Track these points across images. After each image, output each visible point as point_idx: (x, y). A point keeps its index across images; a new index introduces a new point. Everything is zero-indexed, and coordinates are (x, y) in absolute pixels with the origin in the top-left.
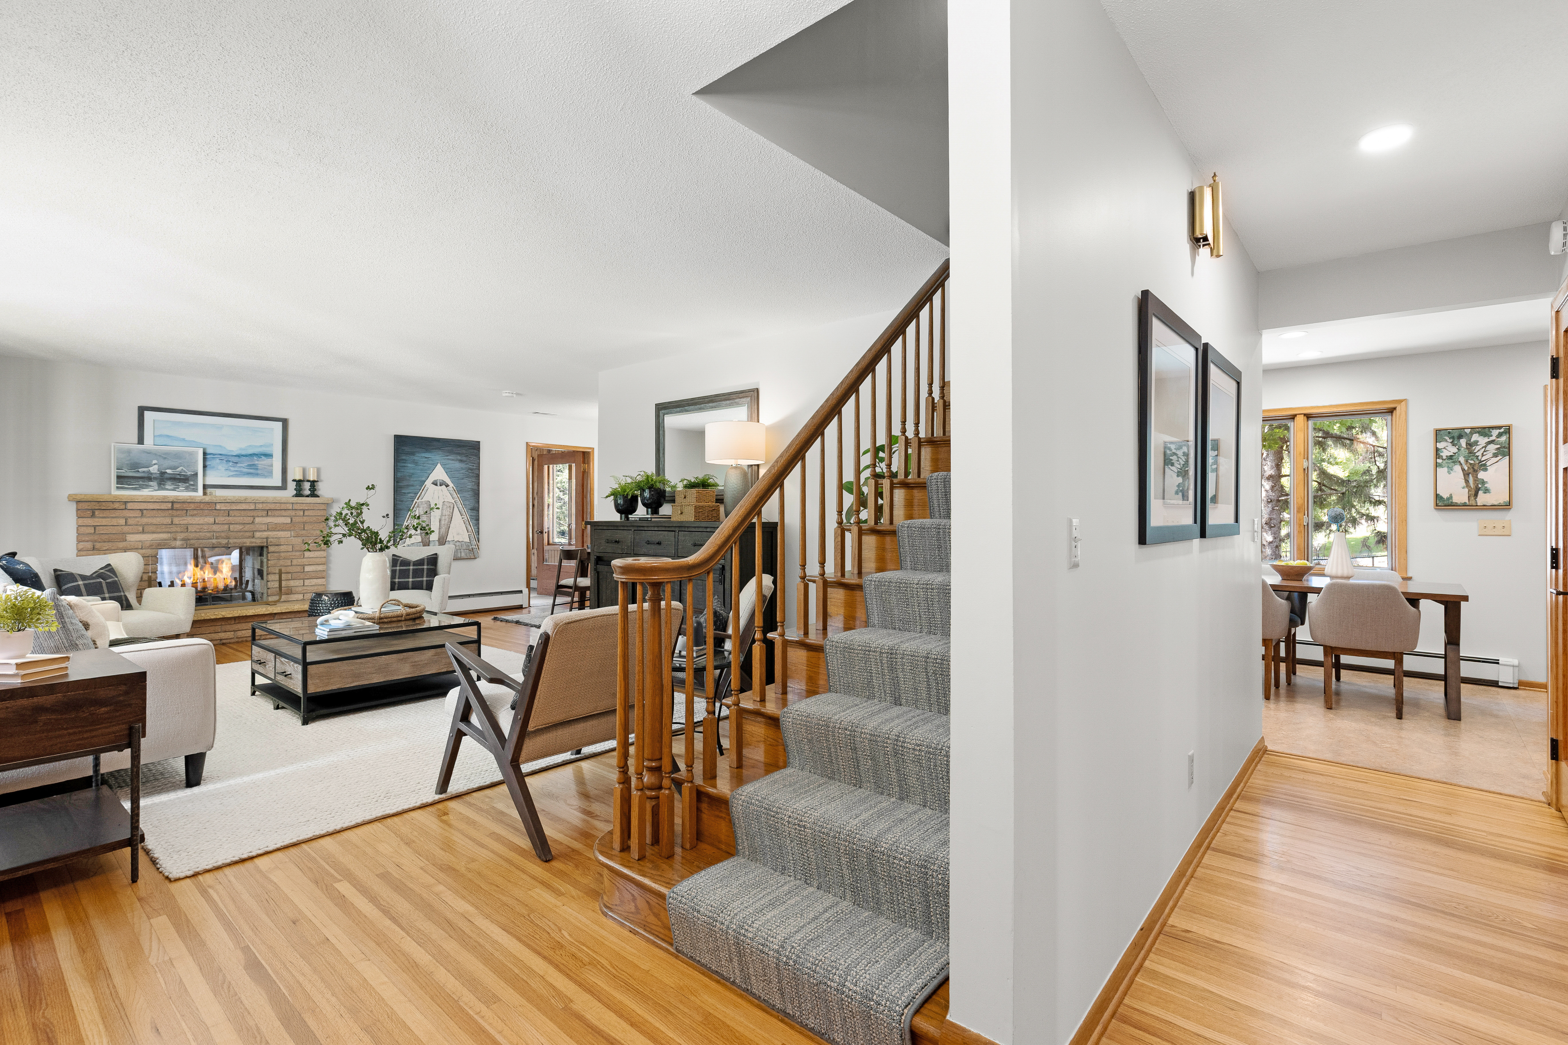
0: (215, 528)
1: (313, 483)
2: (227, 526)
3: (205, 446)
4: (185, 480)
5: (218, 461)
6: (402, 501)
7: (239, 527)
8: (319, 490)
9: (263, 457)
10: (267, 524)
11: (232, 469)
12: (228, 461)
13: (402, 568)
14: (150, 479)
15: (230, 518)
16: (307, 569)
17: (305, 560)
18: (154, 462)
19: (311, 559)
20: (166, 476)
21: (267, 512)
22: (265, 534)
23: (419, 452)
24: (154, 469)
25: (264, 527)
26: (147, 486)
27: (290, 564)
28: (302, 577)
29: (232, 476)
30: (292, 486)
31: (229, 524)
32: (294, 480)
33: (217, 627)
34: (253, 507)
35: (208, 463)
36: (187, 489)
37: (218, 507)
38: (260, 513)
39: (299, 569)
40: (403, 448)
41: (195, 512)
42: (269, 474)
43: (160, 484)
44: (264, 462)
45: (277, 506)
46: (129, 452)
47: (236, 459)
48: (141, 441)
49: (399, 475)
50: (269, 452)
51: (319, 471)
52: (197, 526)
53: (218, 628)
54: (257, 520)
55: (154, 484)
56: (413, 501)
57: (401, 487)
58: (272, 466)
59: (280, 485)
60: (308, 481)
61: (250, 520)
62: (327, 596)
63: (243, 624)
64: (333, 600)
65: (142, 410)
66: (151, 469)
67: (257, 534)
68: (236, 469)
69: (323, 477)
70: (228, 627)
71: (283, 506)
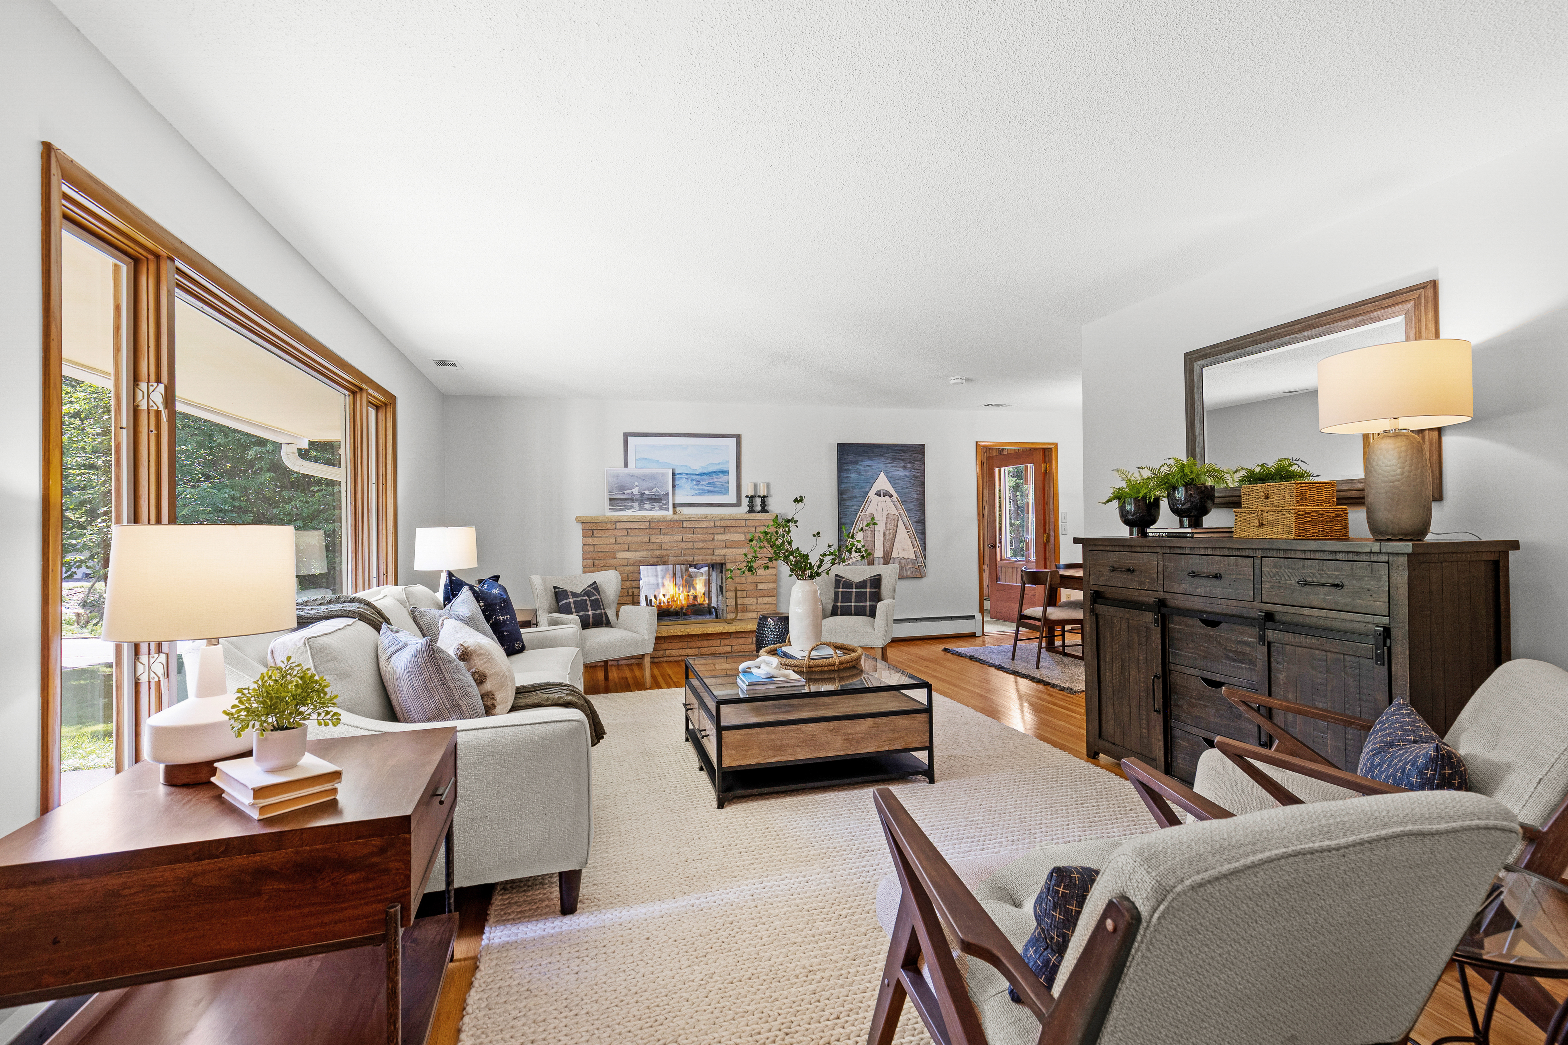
0: (683, 545)
1: (764, 498)
2: (692, 544)
3: (674, 467)
4: (658, 500)
5: (684, 480)
6: (846, 515)
7: (701, 545)
8: (769, 505)
9: (721, 475)
10: (725, 541)
11: (696, 487)
12: (692, 480)
13: (844, 590)
14: (633, 500)
15: (695, 536)
16: (760, 586)
17: (757, 577)
18: (636, 484)
19: (763, 577)
20: (645, 496)
21: (725, 529)
22: (724, 551)
23: (861, 461)
24: (636, 491)
25: (722, 545)
26: (632, 507)
27: (744, 581)
28: (755, 595)
29: (696, 494)
30: (745, 502)
31: (694, 541)
32: (747, 497)
33: (684, 643)
34: (712, 525)
35: (677, 483)
36: (661, 508)
37: (684, 525)
38: (719, 530)
39: (751, 587)
40: (846, 457)
41: (667, 530)
42: (726, 491)
43: (640, 505)
44: (724, 478)
45: (733, 523)
46: (617, 476)
47: (698, 478)
48: (626, 465)
49: (843, 486)
50: (726, 469)
51: (768, 486)
52: (669, 544)
53: (685, 645)
54: (717, 537)
55: (636, 504)
56: (857, 514)
57: (845, 500)
58: (728, 482)
59: (735, 501)
60: (759, 496)
61: (710, 537)
62: (773, 620)
63: (705, 642)
64: (777, 625)
65: (626, 436)
66: (633, 490)
67: (717, 552)
68: (699, 487)
69: (772, 492)
70: (693, 644)
71: (738, 523)
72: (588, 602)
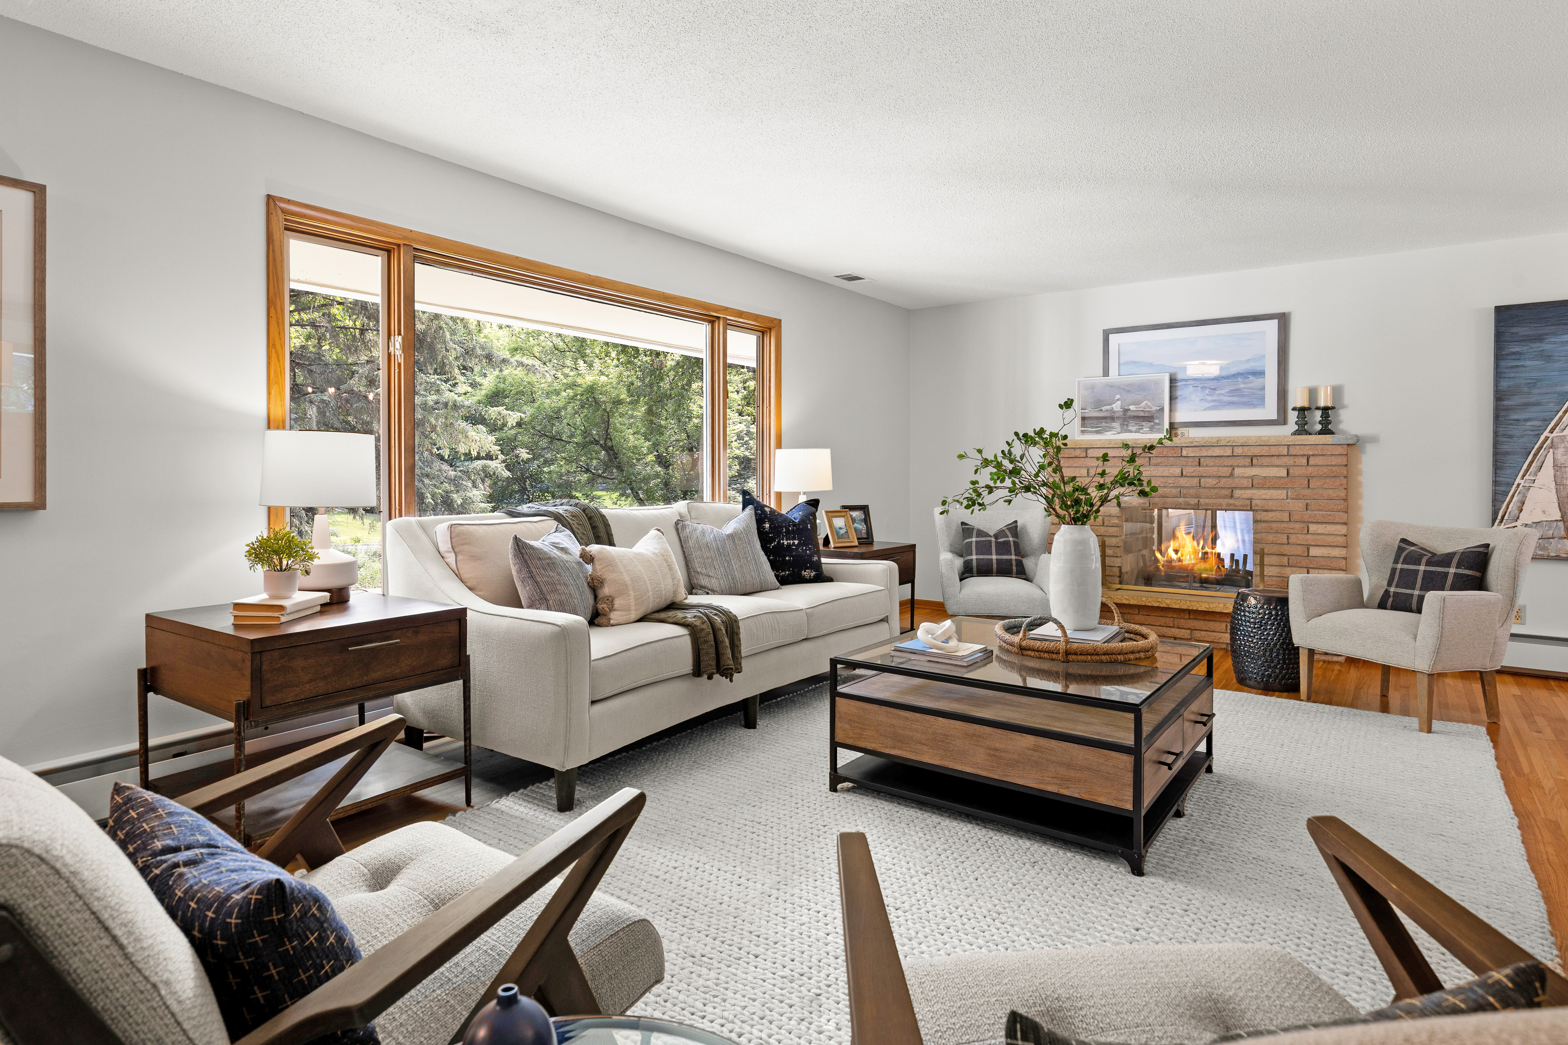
0: (1183, 481)
1: (1325, 410)
2: (1196, 480)
3: (1172, 371)
4: (1148, 419)
5: (1191, 389)
6: (1511, 437)
7: (1211, 482)
8: (1340, 422)
9: (1251, 378)
10: (1252, 478)
11: (1209, 398)
12: (1203, 388)
13: (1404, 567)
14: (1112, 419)
15: (1201, 469)
16: (1314, 552)
17: (1309, 536)
18: (1118, 397)
19: (1320, 537)
20: (1129, 413)
21: (1252, 460)
22: (1249, 493)
23: (1554, 334)
24: (1117, 407)
25: (1246, 483)
26: (1110, 429)
27: (1285, 541)
28: (1304, 564)
29: (1209, 408)
30: (1293, 416)
31: (1200, 477)
32: (1294, 409)
33: (1168, 619)
34: (1229, 453)
35: (1179, 393)
36: (1152, 430)
37: (1184, 453)
38: (1241, 461)
39: (1299, 550)
40: (1514, 330)
41: (1159, 460)
42: (1259, 400)
43: (1122, 425)
44: (1256, 382)
45: (1265, 451)
46: (1092, 387)
47: (1212, 384)
48: (1106, 373)
49: (1504, 384)
50: (1259, 369)
51: (1337, 391)
52: (1161, 479)
53: (1169, 621)
54: (1238, 471)
55: (1116, 425)
56: (1539, 436)
57: (1509, 409)
58: (1263, 389)
59: (1274, 416)
60: (1318, 408)
61: (1226, 471)
62: (1255, 599)
63: (1202, 623)
65: (1107, 334)
66: (1114, 406)
67: (1237, 493)
68: (1214, 398)
69: (1347, 399)
70: (1182, 622)
71: (1274, 451)
72: (993, 545)
